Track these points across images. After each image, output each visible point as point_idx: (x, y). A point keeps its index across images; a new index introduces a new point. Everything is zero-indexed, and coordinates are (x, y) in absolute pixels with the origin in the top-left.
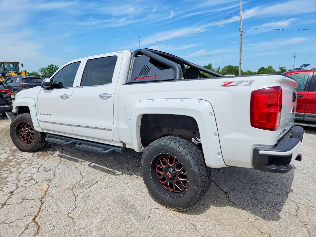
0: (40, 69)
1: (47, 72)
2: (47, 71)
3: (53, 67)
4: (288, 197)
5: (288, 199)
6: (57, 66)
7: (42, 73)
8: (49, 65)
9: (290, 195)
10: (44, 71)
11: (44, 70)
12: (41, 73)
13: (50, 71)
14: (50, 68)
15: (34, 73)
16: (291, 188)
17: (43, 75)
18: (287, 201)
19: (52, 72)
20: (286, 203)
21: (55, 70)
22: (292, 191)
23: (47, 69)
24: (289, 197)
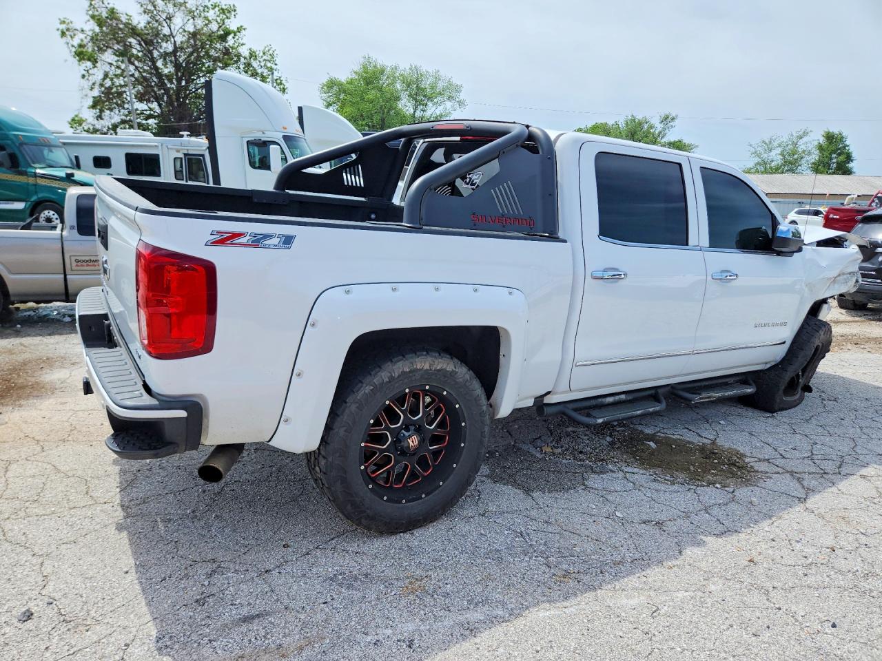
4: (122, 506)
5: (118, 501)
9: (120, 514)
16: (125, 534)
18: (118, 495)
20: (118, 490)
22: (120, 528)
24: (120, 509)
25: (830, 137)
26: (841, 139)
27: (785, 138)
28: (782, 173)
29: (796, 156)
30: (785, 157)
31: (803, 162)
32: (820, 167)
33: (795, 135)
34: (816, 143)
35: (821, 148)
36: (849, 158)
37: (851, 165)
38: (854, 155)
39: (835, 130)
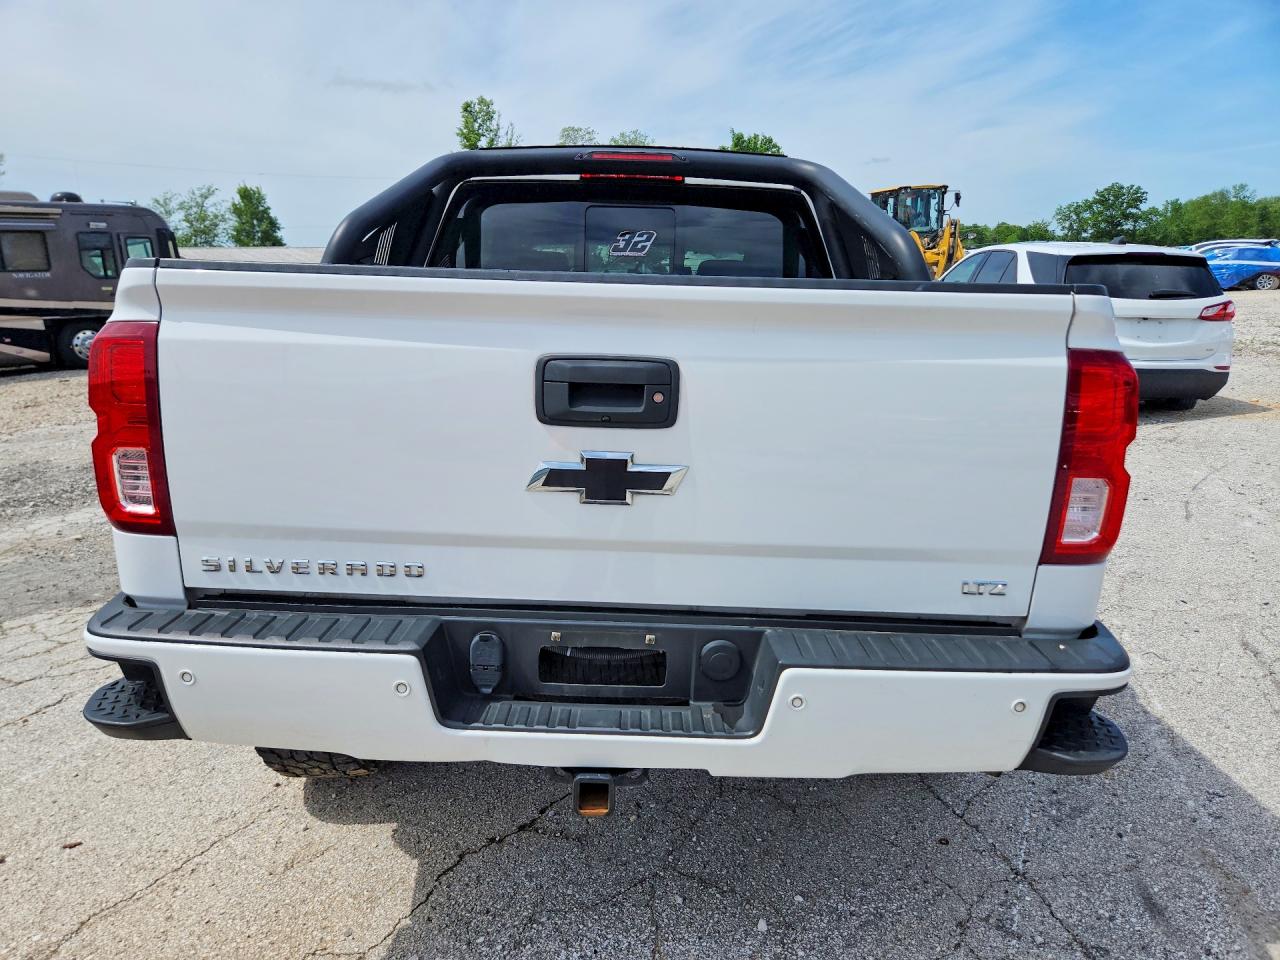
0: (1059, 212)
1: (1086, 221)
2: (1087, 215)
3: (1117, 197)
6: (1139, 188)
7: (1067, 224)
8: (1101, 189)
10: (1074, 217)
11: (1078, 210)
12: (1060, 227)
13: (1101, 213)
14: (1101, 202)
15: (1035, 227)
17: (1066, 235)
19: (1111, 216)
21: (1125, 205)
23: (1089, 206)
25: (246, 194)
26: (260, 199)
27: (185, 197)
28: (196, 245)
29: (207, 223)
30: (192, 225)
31: (219, 230)
32: (242, 238)
33: (197, 193)
34: (229, 205)
35: (237, 210)
36: (273, 225)
37: (279, 234)
38: (281, 221)
39: (251, 185)
